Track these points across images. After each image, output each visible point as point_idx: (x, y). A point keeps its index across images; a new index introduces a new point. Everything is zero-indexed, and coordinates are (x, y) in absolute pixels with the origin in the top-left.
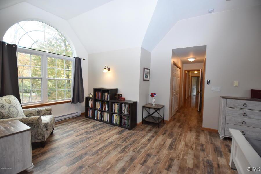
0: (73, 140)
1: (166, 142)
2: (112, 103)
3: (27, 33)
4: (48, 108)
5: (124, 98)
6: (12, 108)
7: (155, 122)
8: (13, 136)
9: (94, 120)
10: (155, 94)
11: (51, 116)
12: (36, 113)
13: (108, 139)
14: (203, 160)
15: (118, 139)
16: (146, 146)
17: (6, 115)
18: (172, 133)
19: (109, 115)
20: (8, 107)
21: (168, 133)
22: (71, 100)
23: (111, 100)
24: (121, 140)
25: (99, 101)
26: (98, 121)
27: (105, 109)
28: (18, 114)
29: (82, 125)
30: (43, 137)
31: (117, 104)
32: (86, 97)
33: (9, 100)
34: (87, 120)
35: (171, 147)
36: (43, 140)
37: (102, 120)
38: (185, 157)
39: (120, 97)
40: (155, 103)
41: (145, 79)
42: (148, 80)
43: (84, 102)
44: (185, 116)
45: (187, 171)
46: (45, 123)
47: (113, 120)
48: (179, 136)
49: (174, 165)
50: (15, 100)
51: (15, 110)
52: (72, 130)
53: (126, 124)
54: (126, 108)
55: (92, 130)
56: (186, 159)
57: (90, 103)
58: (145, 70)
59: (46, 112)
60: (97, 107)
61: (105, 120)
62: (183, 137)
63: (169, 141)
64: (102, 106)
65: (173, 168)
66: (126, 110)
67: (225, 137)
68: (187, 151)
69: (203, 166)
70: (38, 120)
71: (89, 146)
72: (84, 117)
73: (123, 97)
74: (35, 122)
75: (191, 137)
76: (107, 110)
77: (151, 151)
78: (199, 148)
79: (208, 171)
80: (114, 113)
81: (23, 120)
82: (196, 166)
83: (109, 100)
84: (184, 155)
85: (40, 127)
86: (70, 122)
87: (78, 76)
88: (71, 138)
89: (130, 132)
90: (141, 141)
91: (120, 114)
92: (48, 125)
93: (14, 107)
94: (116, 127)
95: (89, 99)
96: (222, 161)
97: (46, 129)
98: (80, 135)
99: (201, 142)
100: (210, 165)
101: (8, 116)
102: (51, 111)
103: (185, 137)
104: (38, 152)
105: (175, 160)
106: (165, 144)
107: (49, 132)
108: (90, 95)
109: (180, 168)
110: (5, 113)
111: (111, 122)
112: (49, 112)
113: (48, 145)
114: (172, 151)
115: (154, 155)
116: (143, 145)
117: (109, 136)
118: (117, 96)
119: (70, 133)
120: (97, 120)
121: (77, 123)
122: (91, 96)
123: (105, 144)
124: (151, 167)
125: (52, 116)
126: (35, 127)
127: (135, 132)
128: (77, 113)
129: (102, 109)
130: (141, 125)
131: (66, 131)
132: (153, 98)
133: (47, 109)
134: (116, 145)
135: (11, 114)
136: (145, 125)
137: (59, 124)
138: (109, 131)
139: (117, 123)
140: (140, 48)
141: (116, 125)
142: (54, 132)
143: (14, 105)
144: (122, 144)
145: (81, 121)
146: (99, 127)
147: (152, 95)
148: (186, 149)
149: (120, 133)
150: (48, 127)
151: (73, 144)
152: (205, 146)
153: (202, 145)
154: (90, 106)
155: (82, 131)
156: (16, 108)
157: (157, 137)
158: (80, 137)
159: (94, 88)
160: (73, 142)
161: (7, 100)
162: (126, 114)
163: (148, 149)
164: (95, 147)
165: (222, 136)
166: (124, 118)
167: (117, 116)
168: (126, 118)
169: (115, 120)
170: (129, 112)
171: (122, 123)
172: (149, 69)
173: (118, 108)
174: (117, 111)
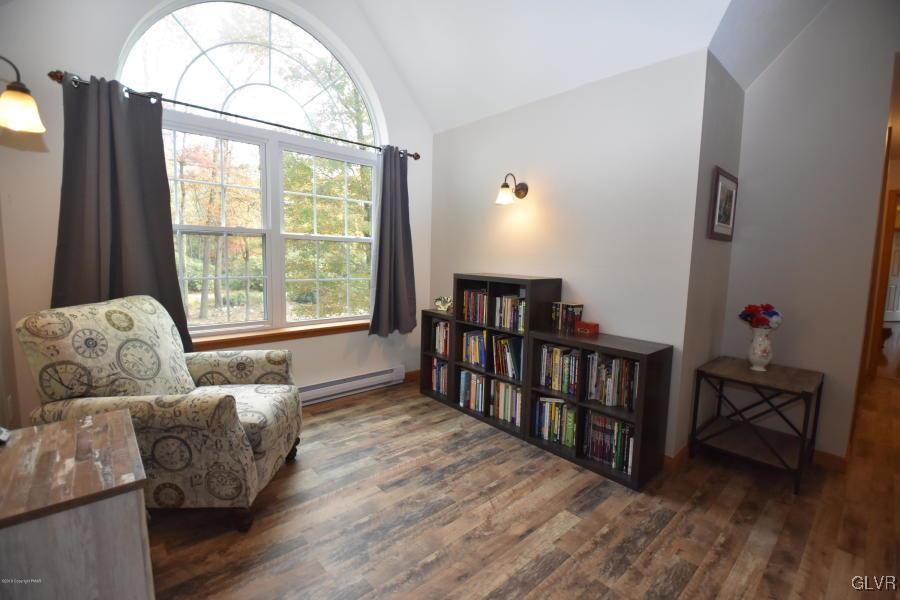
0: (370, 507)
2: (538, 345)
3: (204, 53)
4: (277, 351)
5: (596, 326)
6: (132, 351)
7: (775, 462)
8: (42, 520)
9: (454, 410)
10: (769, 310)
11: (287, 387)
12: (232, 372)
13: (529, 531)
15: (580, 540)
17: (101, 379)
19: (519, 396)
20: (114, 345)
22: (369, 321)
23: (532, 332)
24: (600, 555)
25: (476, 329)
26: (472, 419)
27: (503, 367)
28: (155, 375)
29: (410, 427)
30: (239, 488)
31: (564, 353)
32: (424, 312)
33: (126, 315)
34: (427, 404)
36: (240, 503)
37: (487, 416)
39: (574, 317)
40: (766, 362)
41: (716, 230)
42: (728, 238)
43: (418, 330)
46: (253, 426)
47: (541, 424)
50: (153, 318)
51: (148, 359)
52: (370, 449)
53: (611, 453)
54: (609, 375)
55: (450, 460)
57: (441, 334)
58: (723, 182)
59: (270, 367)
60: (467, 356)
61: (501, 417)
64: (487, 353)
66: (610, 385)
70: (214, 414)
71: (438, 559)
72: (417, 392)
73: (587, 318)
74: (202, 423)
76: (511, 375)
80: (543, 390)
81: (155, 407)
83: (521, 329)
85: (226, 446)
86: (362, 407)
87: (393, 227)
88: (360, 495)
89: (640, 505)
90: (722, 579)
91: (580, 399)
92: (263, 433)
93: (145, 347)
94: (555, 461)
95: (435, 320)
97: (255, 453)
98: (399, 483)
101: (113, 382)
102: (287, 366)
104: (215, 558)
107: (271, 464)
108: (439, 303)
110: (101, 370)
111: (529, 430)
112: (277, 372)
113: (265, 520)
118: (561, 313)
119: (360, 464)
120: (467, 410)
121: (391, 415)
122: (442, 308)
123: (519, 567)
125: (290, 390)
126: (209, 442)
128: (392, 371)
129: (490, 367)
131: (343, 450)
132: (762, 331)
133: (272, 356)
134: (575, 584)
135: (124, 375)
137: (326, 412)
138: (529, 479)
139: (560, 441)
141: (555, 447)
142: (301, 449)
143: (145, 336)
144: (609, 584)
145: (407, 411)
146: (479, 448)
147: (755, 317)
149: (584, 500)
150: (263, 443)
151: (365, 530)
154: (440, 347)
155: (408, 463)
156: (151, 347)
158: (398, 494)
159: (455, 275)
160: (366, 519)
161: (114, 316)
162: (609, 403)
164: (466, 576)
166: (598, 424)
167: (561, 409)
168: (609, 427)
169: (550, 427)
170: (630, 399)
171: (585, 447)
172: (735, 180)
173: (566, 370)
174: (562, 382)
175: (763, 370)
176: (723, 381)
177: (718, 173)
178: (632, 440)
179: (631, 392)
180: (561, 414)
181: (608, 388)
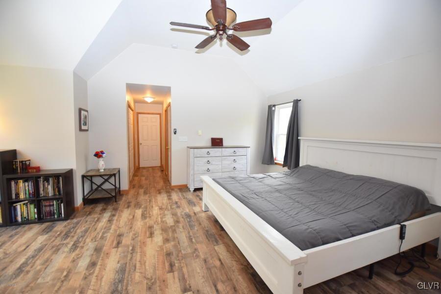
1: (136, 214)
2: (9, 181)
5: (39, 167)
7: (110, 196)
10: (102, 152)
13: (27, 247)
14: (181, 215)
15: (50, 239)
16: (110, 229)
18: (138, 202)
21: (132, 204)
23: (4, 176)
31: (25, 181)
35: (144, 216)
38: (164, 220)
39: (26, 166)
40: (104, 168)
41: (82, 128)
42: (87, 130)
44: (146, 179)
45: (170, 230)
47: (16, 216)
48: (148, 203)
49: (156, 230)
53: (54, 213)
54: (48, 184)
56: (165, 221)
58: (83, 112)
62: (154, 203)
63: (139, 212)
65: (155, 233)
67: (195, 189)
68: (164, 213)
69: (183, 219)
73: (33, 165)
75: (162, 199)
77: (120, 231)
78: (174, 206)
79: (187, 221)
80: (14, 200)
82: (177, 222)
84: (162, 218)
89: (69, 223)
90: (97, 226)
91: (35, 198)
96: (197, 209)
99: (174, 201)
100: (189, 216)
103: (156, 202)
105: (155, 226)
106: (135, 217)
109: (162, 230)
111: (11, 222)
114: (148, 219)
115: (127, 233)
116: (105, 229)
117: (26, 242)
118: (19, 165)
123: (28, 255)
124: (130, 243)
127: (79, 219)
130: (84, 208)
132: (101, 159)
134: (53, 247)
136: (92, 206)
138: (18, 236)
139: (28, 219)
140: (72, 73)
141: (26, 222)
144: (65, 242)
147: (98, 155)
148: (162, 212)
149: (47, 230)
152: (179, 203)
153: (176, 203)
157: (119, 213)
162: (50, 195)
163: (116, 231)
165: (192, 189)
166: (46, 204)
167: (27, 205)
168: (51, 203)
169: (21, 215)
170: (59, 191)
171: (42, 215)
172: (87, 111)
173: (27, 188)
174: (26, 194)
175: (103, 171)
176: (91, 176)
177: (80, 110)
178: (62, 205)
179: (59, 189)
180: (27, 207)
181: (49, 190)
